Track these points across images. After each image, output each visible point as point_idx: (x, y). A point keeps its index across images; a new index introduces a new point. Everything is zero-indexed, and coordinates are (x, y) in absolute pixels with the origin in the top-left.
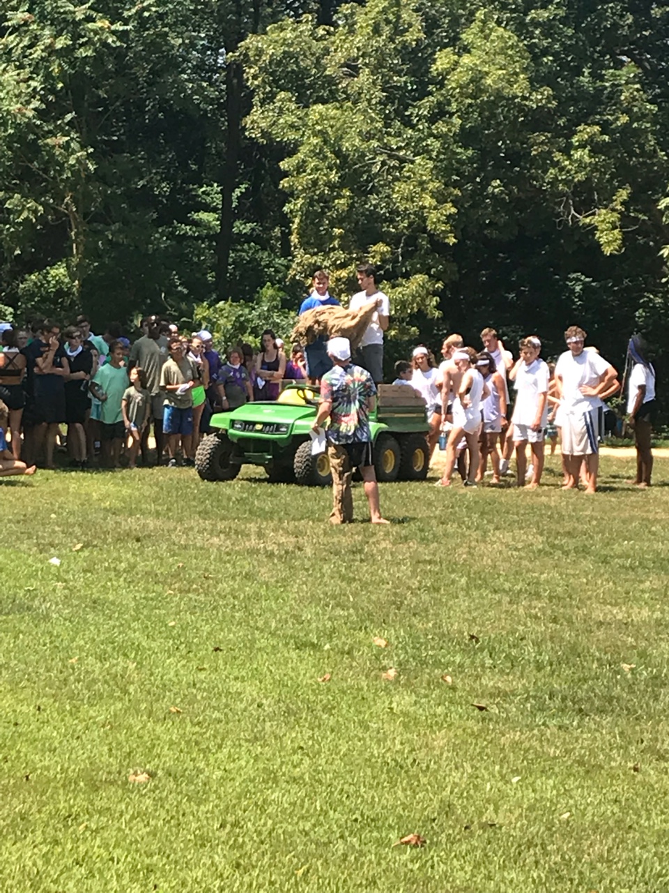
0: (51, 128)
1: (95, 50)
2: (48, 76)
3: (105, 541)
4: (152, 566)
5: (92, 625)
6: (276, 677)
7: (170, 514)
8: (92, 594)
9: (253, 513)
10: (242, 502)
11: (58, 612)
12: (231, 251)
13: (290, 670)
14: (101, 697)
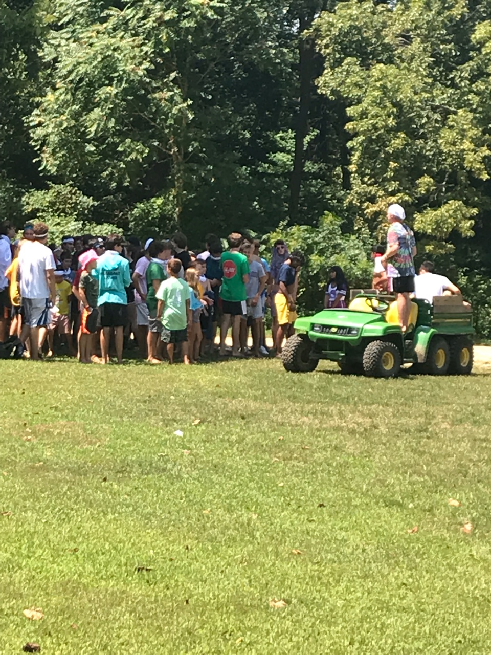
0: (159, 84)
1: (196, 22)
2: (158, 43)
3: (216, 417)
4: (258, 439)
5: (217, 484)
6: (373, 529)
7: (265, 398)
8: (213, 460)
9: (332, 398)
10: (322, 390)
11: (188, 473)
12: (301, 186)
13: (383, 523)
14: (234, 540)
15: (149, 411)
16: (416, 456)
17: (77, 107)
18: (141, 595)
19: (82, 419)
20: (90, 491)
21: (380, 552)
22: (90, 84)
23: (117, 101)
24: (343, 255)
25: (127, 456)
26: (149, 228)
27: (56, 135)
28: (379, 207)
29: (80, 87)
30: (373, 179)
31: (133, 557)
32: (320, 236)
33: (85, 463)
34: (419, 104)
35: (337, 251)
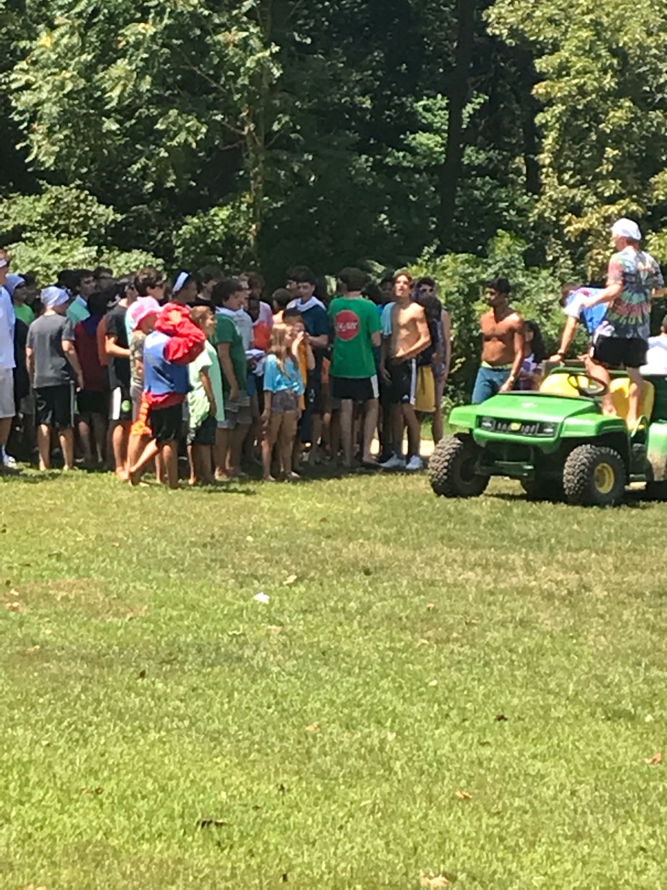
0: (224, 20)
3: (323, 572)
4: (393, 607)
5: (327, 681)
6: (588, 757)
7: (403, 539)
8: (319, 642)
9: (514, 540)
10: (496, 525)
11: (279, 666)
12: (459, 189)
13: (604, 748)
14: (359, 775)
15: (212, 560)
16: (655, 638)
17: (89, 58)
18: (208, 865)
19: (102, 574)
20: (118, 693)
21: (601, 797)
22: (111, 18)
23: (155, 47)
24: (528, 303)
25: (178, 635)
26: (207, 257)
27: (54, 103)
28: (588, 222)
29: (95, 24)
30: (578, 177)
31: (194, 802)
32: (490, 270)
33: (109, 647)
34: (654, 51)
35: (518, 296)
